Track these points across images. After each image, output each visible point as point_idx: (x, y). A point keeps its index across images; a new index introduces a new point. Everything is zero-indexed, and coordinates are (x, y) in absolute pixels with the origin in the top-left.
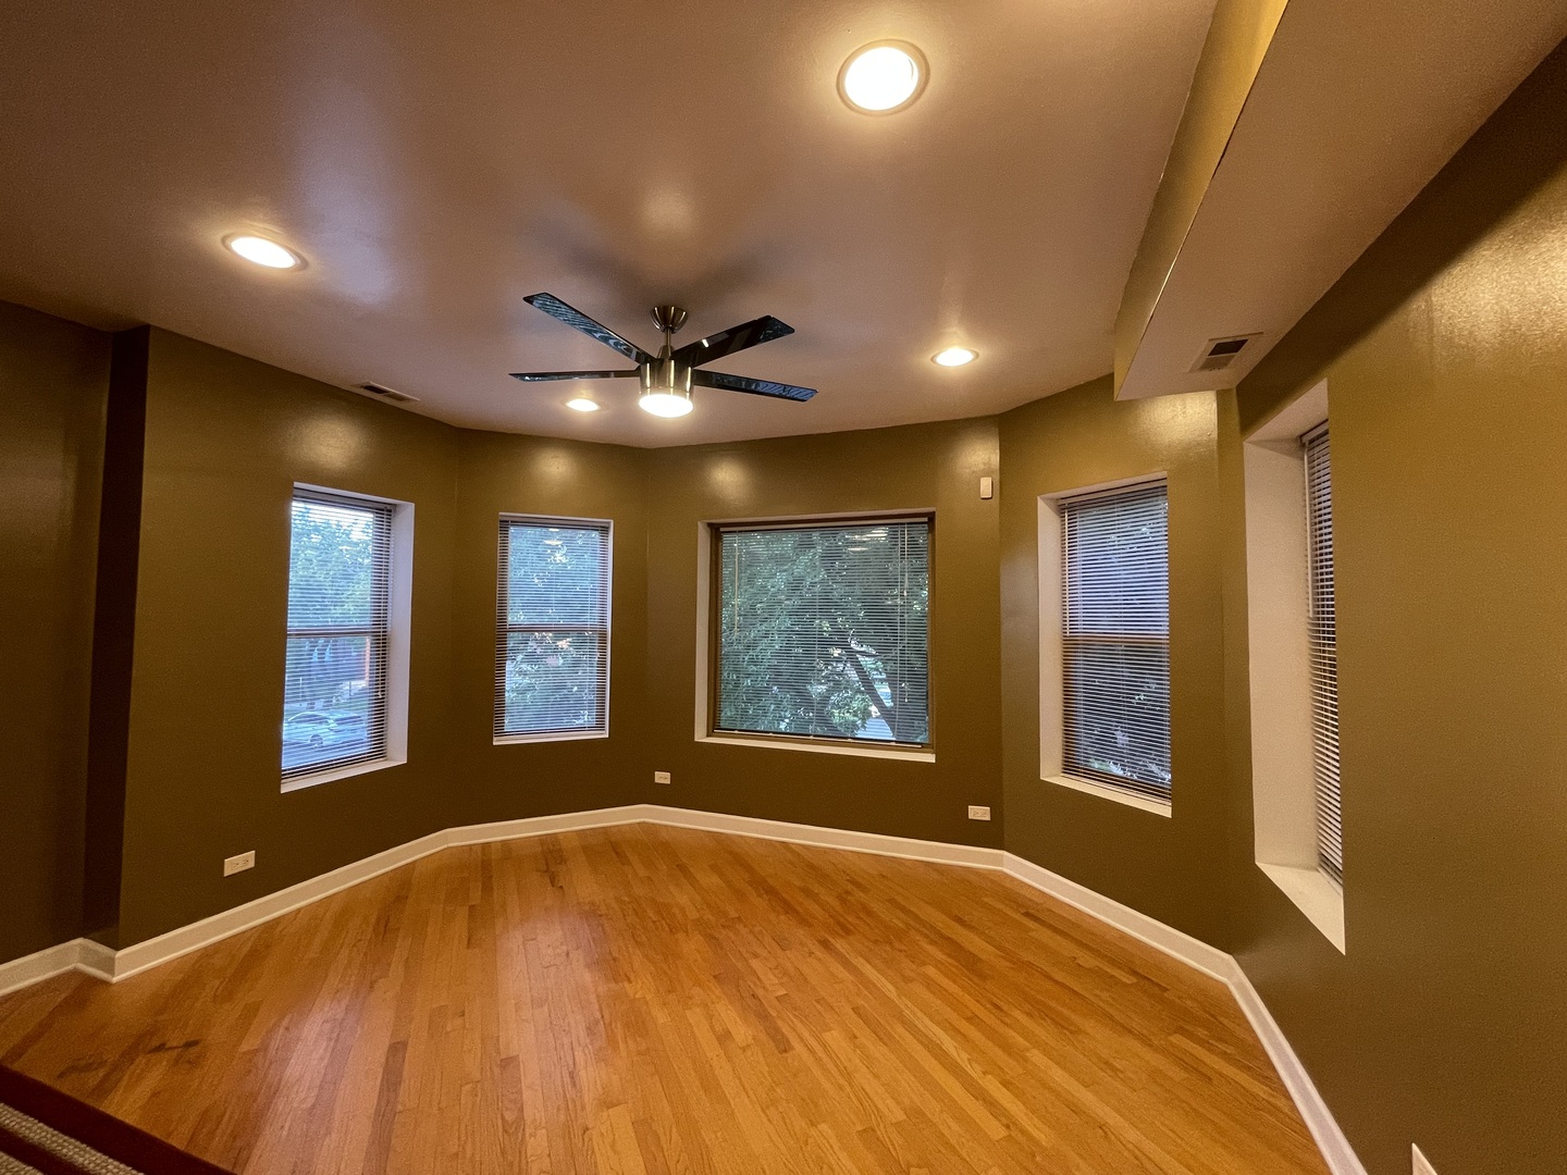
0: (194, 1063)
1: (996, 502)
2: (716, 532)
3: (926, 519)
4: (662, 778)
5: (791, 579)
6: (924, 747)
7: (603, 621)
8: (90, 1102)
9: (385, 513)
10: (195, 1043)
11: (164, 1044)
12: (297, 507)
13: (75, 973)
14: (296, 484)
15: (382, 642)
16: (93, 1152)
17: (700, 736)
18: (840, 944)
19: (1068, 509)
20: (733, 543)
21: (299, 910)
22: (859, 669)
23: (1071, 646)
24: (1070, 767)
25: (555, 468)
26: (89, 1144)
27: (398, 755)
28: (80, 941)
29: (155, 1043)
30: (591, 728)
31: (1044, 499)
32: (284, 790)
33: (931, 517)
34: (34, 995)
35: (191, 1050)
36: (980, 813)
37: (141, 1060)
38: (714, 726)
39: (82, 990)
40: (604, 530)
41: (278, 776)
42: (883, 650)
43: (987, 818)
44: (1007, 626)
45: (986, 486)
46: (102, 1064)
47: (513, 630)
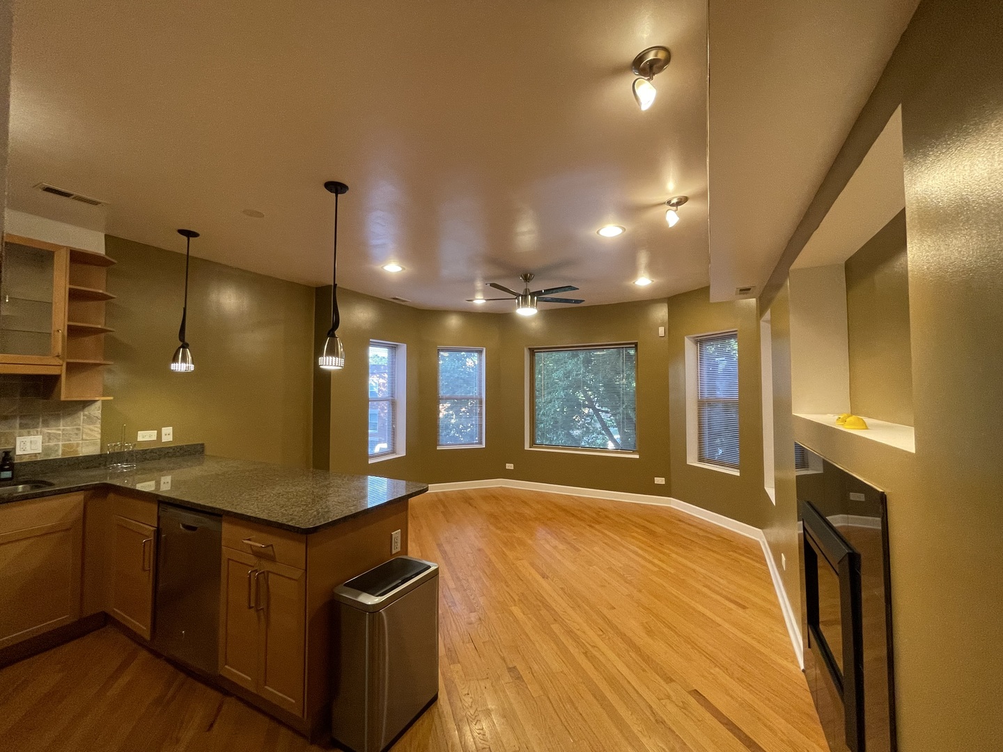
1: (666, 339)
2: (532, 352)
3: (634, 346)
4: (510, 466)
5: (565, 371)
6: (634, 452)
7: (480, 394)
9: (393, 348)
12: (371, 349)
14: (371, 340)
15: (393, 404)
17: (527, 447)
18: (597, 526)
19: (700, 342)
20: (540, 356)
22: (601, 421)
23: (701, 404)
24: (701, 459)
25: (454, 322)
27: (402, 452)
30: (476, 443)
31: (688, 338)
32: (369, 463)
33: (636, 345)
36: (660, 481)
38: (533, 443)
40: (480, 352)
41: (367, 457)
42: (614, 410)
43: (664, 483)
44: (672, 396)
45: (661, 331)
47: (442, 399)
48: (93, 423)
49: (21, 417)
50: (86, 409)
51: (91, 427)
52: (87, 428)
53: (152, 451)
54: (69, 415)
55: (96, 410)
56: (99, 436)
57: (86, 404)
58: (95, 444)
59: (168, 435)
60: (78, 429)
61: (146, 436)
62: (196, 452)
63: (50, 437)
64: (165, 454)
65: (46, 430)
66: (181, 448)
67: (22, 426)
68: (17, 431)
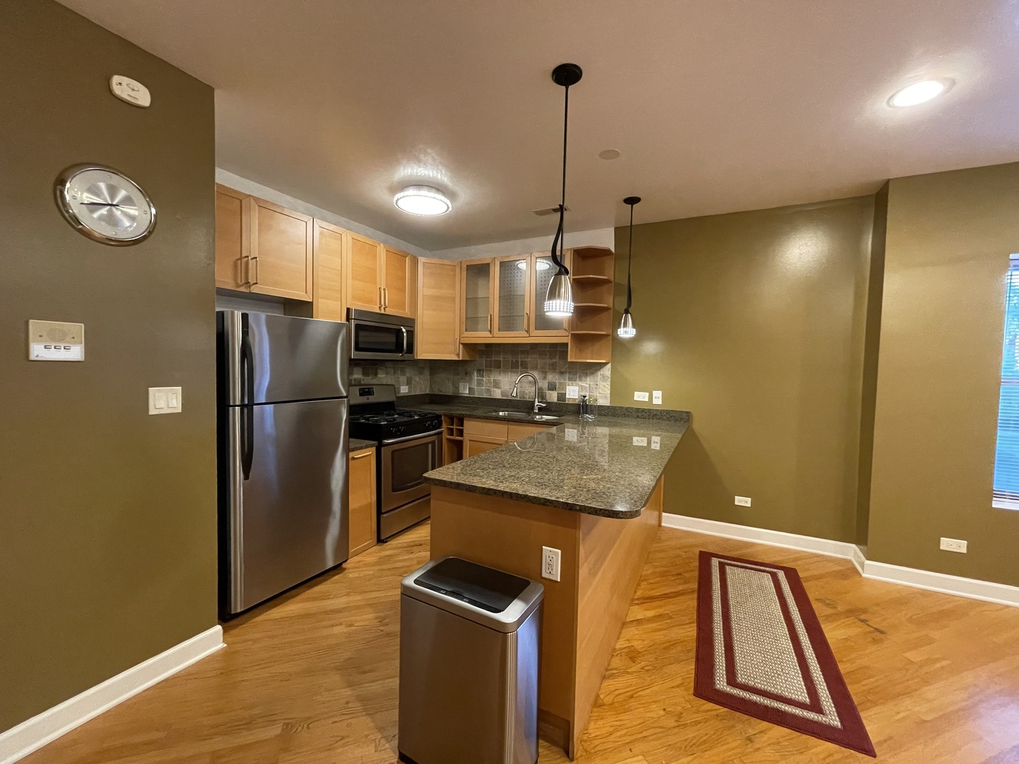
0: (875, 641)
8: (820, 620)
10: (882, 632)
11: (866, 620)
13: (850, 561)
16: (808, 639)
21: (1008, 607)
26: (809, 635)
28: (854, 546)
29: (862, 617)
34: (828, 561)
35: (878, 634)
37: (852, 619)
39: (849, 572)
46: (835, 608)
48: (606, 381)
49: (570, 372)
50: (602, 370)
51: (604, 384)
52: (601, 384)
53: (643, 410)
54: (592, 373)
55: (607, 371)
56: (609, 392)
57: (602, 365)
58: (606, 397)
59: (658, 399)
60: (597, 385)
61: (640, 397)
62: (681, 419)
63: (582, 388)
64: (653, 416)
65: (580, 383)
66: (668, 412)
67: (570, 379)
68: (567, 382)
